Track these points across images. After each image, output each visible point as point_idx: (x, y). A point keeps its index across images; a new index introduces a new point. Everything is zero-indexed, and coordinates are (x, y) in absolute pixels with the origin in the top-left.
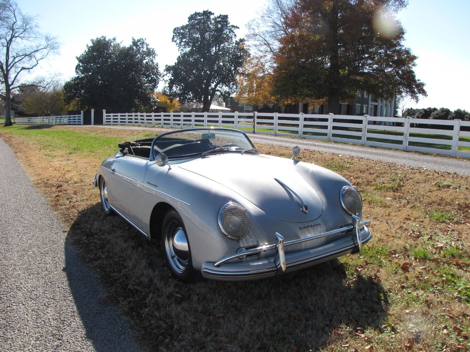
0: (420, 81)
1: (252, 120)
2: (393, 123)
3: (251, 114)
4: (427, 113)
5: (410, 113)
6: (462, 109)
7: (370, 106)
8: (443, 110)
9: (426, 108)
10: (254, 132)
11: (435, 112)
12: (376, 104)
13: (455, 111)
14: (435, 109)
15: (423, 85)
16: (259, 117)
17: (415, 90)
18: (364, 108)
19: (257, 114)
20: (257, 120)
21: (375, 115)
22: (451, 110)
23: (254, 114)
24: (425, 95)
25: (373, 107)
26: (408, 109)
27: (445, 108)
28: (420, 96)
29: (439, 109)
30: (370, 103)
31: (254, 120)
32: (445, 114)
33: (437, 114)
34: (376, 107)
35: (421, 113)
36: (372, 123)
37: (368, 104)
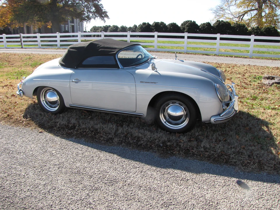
0: (105, 10)
1: (19, 40)
2: (84, 35)
3: (18, 35)
4: (106, 29)
5: (95, 29)
6: (124, 26)
7: (70, 26)
8: (114, 26)
9: (104, 26)
10: (22, 48)
11: (110, 28)
12: (73, 24)
13: (121, 27)
14: (110, 26)
15: (107, 12)
16: (24, 37)
17: (103, 15)
18: (66, 27)
19: (22, 35)
20: (23, 39)
21: (73, 32)
22: (118, 26)
23: (20, 35)
24: (108, 18)
25: (71, 26)
26: (94, 27)
27: (115, 25)
28: (106, 19)
29: (112, 26)
30: (70, 24)
31: (21, 40)
32: (115, 29)
33: (112, 29)
34: (73, 27)
35: (102, 28)
36: (72, 36)
37: (68, 24)
